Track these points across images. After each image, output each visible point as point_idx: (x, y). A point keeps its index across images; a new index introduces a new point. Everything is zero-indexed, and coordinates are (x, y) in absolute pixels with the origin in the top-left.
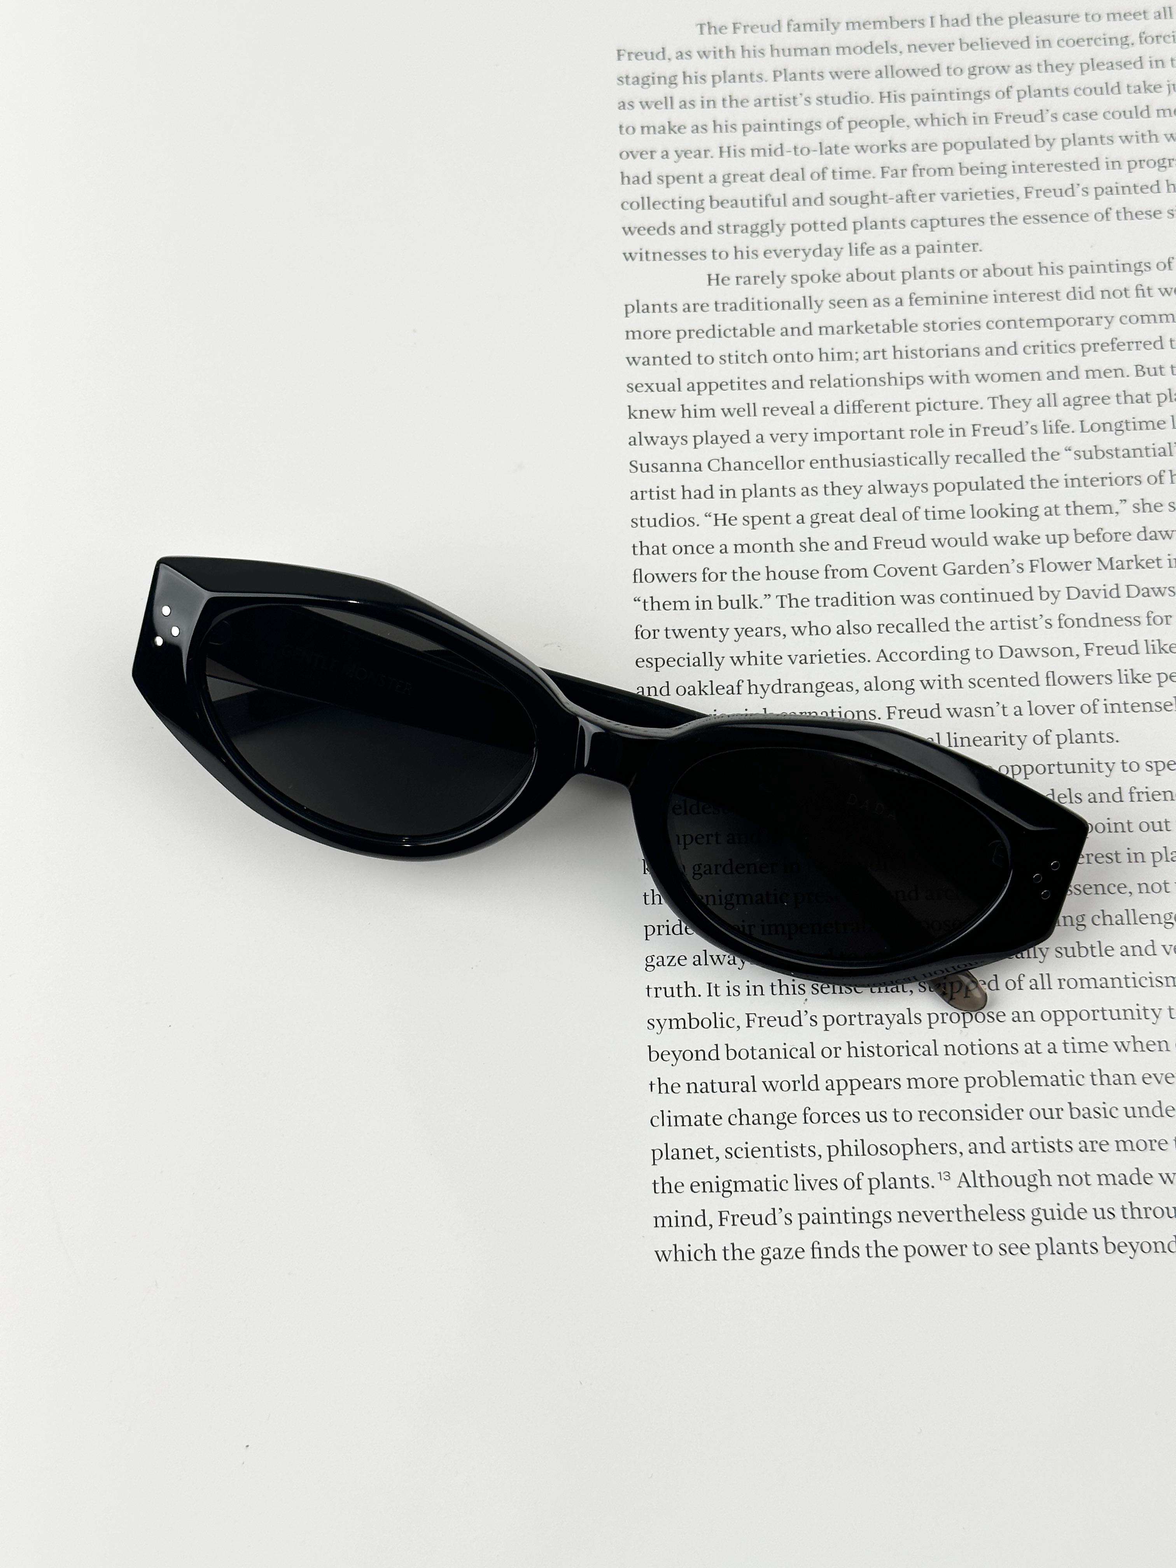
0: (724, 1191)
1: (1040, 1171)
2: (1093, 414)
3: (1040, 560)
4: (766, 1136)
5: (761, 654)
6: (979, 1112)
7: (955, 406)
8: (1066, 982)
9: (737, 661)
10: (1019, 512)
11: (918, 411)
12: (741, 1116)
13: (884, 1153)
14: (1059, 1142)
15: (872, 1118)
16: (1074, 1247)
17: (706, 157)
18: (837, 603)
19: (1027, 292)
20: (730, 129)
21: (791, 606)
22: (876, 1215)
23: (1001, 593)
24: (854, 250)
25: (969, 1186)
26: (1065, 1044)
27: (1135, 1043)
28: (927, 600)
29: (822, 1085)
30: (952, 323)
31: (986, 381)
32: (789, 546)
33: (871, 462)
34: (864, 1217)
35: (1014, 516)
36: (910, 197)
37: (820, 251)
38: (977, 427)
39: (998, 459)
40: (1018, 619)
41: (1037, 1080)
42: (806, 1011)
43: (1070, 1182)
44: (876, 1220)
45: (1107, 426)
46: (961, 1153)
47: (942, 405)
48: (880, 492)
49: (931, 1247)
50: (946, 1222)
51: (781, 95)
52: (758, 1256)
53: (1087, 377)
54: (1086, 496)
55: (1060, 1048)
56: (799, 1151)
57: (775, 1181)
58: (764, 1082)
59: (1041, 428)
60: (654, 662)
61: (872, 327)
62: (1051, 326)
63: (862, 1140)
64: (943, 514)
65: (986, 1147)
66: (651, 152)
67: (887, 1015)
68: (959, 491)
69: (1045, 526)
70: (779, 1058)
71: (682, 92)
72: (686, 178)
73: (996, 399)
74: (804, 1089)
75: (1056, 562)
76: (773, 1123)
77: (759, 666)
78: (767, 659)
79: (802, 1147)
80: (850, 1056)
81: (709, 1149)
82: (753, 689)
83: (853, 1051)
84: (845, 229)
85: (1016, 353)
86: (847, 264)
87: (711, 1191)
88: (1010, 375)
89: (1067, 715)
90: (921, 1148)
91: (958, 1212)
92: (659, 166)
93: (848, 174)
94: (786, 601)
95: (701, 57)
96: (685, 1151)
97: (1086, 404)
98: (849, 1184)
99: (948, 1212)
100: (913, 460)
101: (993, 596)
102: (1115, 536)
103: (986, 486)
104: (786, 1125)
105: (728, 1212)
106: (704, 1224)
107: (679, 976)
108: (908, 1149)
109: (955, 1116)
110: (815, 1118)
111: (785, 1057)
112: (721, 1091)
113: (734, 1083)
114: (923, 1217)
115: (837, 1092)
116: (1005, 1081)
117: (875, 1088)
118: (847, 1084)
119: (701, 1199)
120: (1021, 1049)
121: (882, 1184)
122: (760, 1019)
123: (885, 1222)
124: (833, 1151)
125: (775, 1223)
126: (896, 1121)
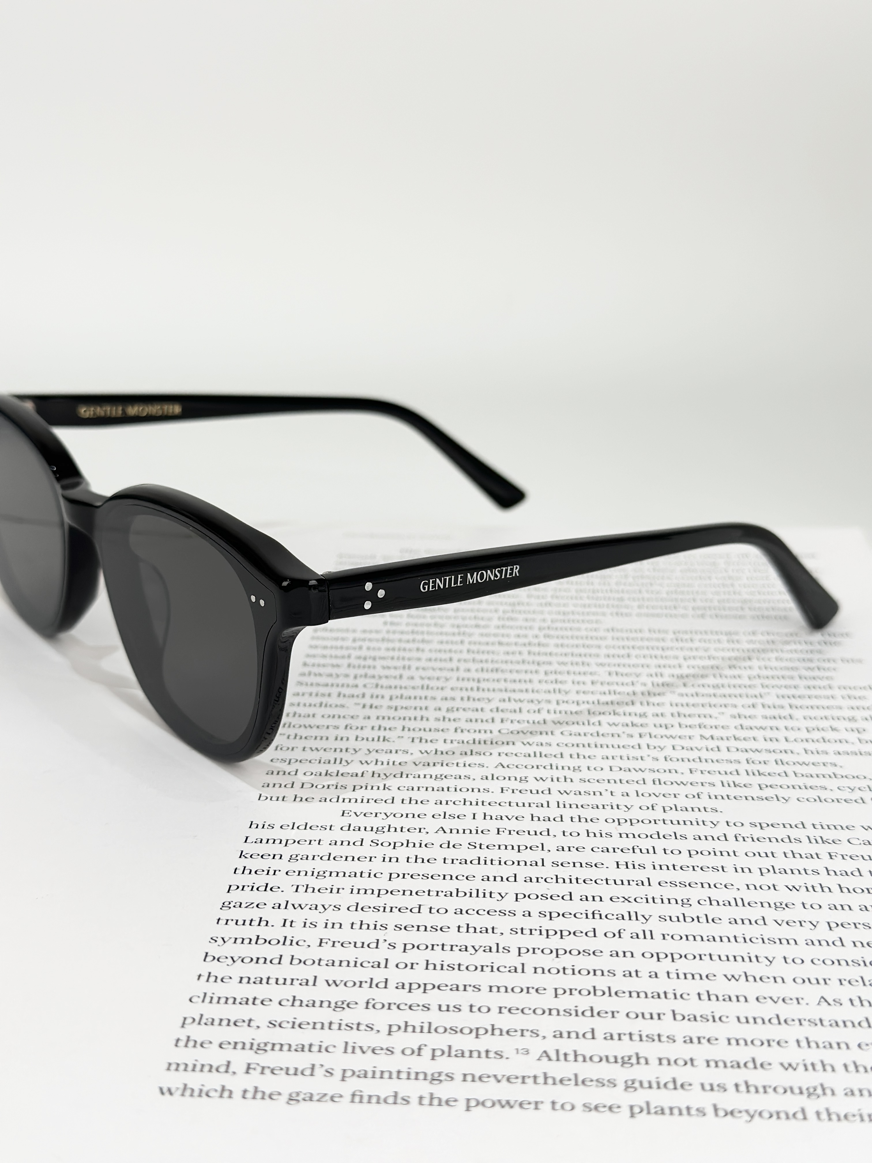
0: (258, 1049)
2: (694, 680)
3: (649, 734)
4: (319, 1015)
5: (388, 761)
6: (567, 1011)
7: (578, 673)
8: (670, 936)
9: (364, 763)
10: (629, 713)
11: (545, 674)
12: (294, 1000)
13: (453, 1032)
14: (659, 1036)
15: (444, 1008)
16: (676, 1111)
18: (463, 742)
19: (639, 637)
21: (420, 742)
22: (436, 1075)
23: (613, 745)
24: (501, 619)
25: (550, 1059)
26: (668, 973)
27: (746, 977)
28: (545, 744)
29: (391, 985)
30: (578, 646)
31: (603, 666)
33: (504, 690)
34: (421, 1076)
35: (625, 715)
37: (476, 618)
38: (595, 682)
39: (613, 694)
40: (628, 756)
41: (636, 994)
42: (385, 940)
43: (672, 1064)
44: (435, 1079)
45: (707, 686)
46: (544, 1037)
47: (566, 673)
48: (509, 702)
49: (499, 1101)
50: (519, 1084)
52: (285, 1098)
53: (688, 668)
54: (689, 711)
55: (662, 975)
56: (355, 1027)
57: (321, 1046)
58: (327, 981)
59: (650, 683)
60: (287, 760)
61: (512, 644)
62: (659, 649)
63: (430, 1023)
64: (564, 713)
65: (573, 1035)
67: (473, 947)
68: (578, 704)
69: (653, 720)
70: (348, 966)
73: (612, 673)
74: (371, 987)
75: (662, 735)
76: (329, 1006)
77: (385, 766)
78: (392, 763)
79: (359, 1024)
80: (427, 968)
81: (250, 1020)
82: (376, 776)
83: (431, 967)
84: (497, 613)
85: (630, 657)
86: (495, 623)
87: (243, 1049)
88: (624, 665)
89: (673, 799)
90: (497, 1032)
91: (535, 1077)
94: (417, 740)
96: (221, 1020)
97: (688, 676)
98: (408, 1052)
99: (523, 1077)
102: (715, 727)
103: (601, 703)
104: (344, 1008)
105: (258, 1064)
106: (227, 1072)
107: (255, 914)
108: (482, 1031)
109: (539, 1012)
110: (378, 1006)
111: (355, 966)
112: (277, 983)
113: (292, 980)
114: (492, 1079)
115: (408, 990)
116: (599, 993)
117: (451, 990)
118: (419, 986)
119: (229, 1054)
120: (619, 974)
121: (446, 1054)
122: (334, 942)
123: (446, 1080)
124: (394, 1028)
125: (312, 1075)
126: (471, 1011)
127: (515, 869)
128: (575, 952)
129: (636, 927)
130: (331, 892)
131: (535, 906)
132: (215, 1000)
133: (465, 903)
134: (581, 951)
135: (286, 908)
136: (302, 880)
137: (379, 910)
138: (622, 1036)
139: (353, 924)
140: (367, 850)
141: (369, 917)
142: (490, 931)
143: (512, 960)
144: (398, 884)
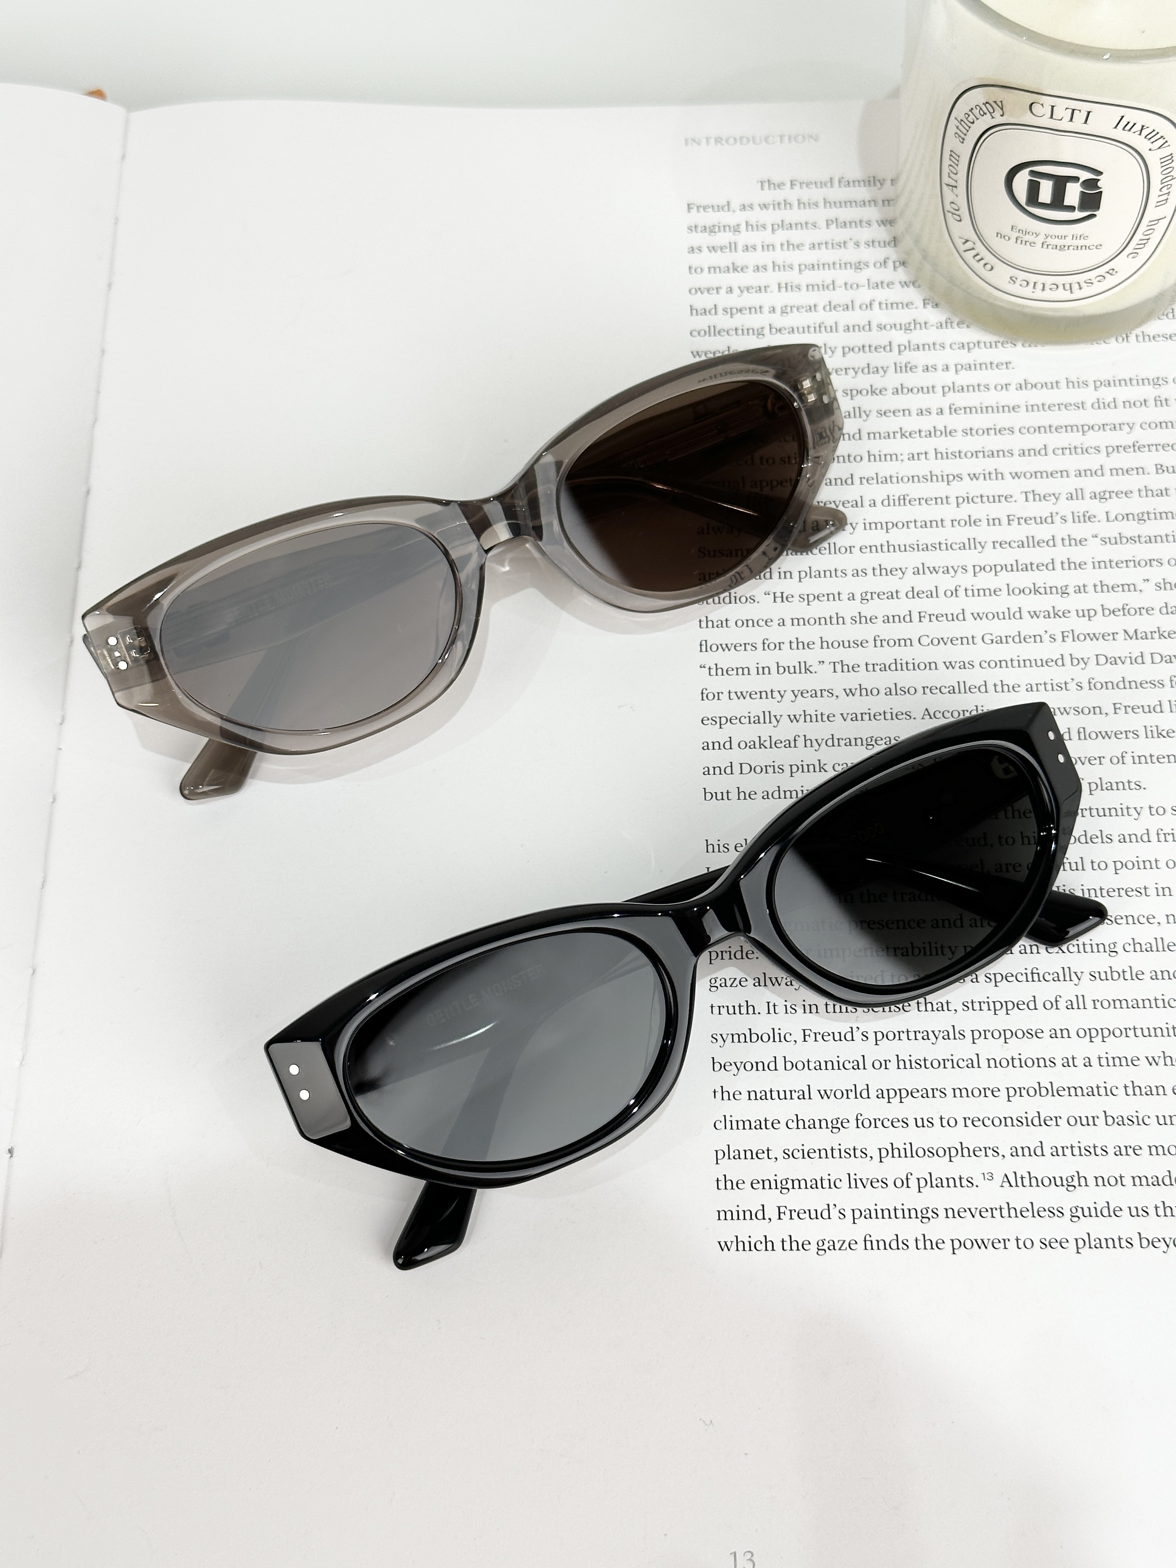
0: (782, 1188)
1: (1078, 1173)
2: (1116, 506)
3: (1071, 632)
4: (821, 1139)
5: (816, 713)
6: (1019, 1119)
7: (991, 499)
8: (1099, 1003)
9: (793, 719)
10: (1050, 590)
11: (958, 504)
12: (798, 1121)
13: (931, 1155)
14: (1095, 1147)
15: (920, 1124)
16: (1110, 1242)
17: (766, 291)
18: (885, 668)
19: (1056, 402)
20: (786, 268)
21: (843, 671)
22: (924, 1211)
23: (1035, 660)
24: (899, 369)
25: (1011, 1186)
26: (1099, 1058)
27: (1165, 1058)
28: (967, 665)
29: (873, 1094)
30: (988, 429)
31: (1019, 478)
32: (841, 620)
33: (916, 547)
34: (913, 1213)
35: (1046, 593)
36: (949, 325)
37: (869, 369)
38: (1011, 518)
39: (1031, 544)
40: (1051, 682)
41: (1074, 1091)
42: (858, 1028)
43: (1106, 1183)
44: (925, 1215)
45: (1131, 517)
46: (1003, 1156)
47: (980, 498)
48: (924, 573)
49: (976, 1240)
50: (989, 1219)
51: (832, 240)
52: (814, 1247)
53: (1111, 474)
54: (1112, 576)
55: (1095, 1062)
56: (852, 1153)
57: (829, 1180)
58: (819, 1091)
59: (1070, 518)
60: (718, 720)
61: (916, 433)
62: (1078, 431)
63: (911, 1144)
64: (981, 592)
65: (1026, 1150)
66: (717, 288)
67: (933, 1032)
68: (996, 572)
69: (1074, 602)
70: (833, 1069)
71: (745, 237)
72: (748, 310)
73: (1028, 494)
74: (856, 1098)
75: (1085, 633)
76: (827, 1128)
77: (814, 723)
78: (820, 717)
80: (899, 1068)
82: (808, 742)
83: (901, 1064)
84: (891, 350)
85: (1046, 455)
86: (892, 380)
87: (770, 1188)
88: (1041, 473)
89: (1098, 766)
90: (966, 1152)
91: (1001, 1209)
92: (724, 300)
93: (893, 305)
94: (838, 667)
95: (761, 209)
96: (745, 1151)
97: (1110, 497)
98: (899, 1183)
99: (992, 1209)
100: (954, 546)
101: (1028, 663)
102: (1139, 611)
103: (1020, 568)
104: (839, 1129)
105: (786, 1207)
106: (764, 1218)
107: (740, 995)
108: (953, 1152)
109: (997, 1122)
110: (867, 1123)
111: (839, 1068)
112: (779, 1098)
113: (791, 1091)
114: (968, 1214)
115: (887, 1101)
116: (1044, 1092)
117: (922, 1096)
118: (896, 1093)
119: (761, 1195)
120: (1059, 1062)
121: (929, 1184)
122: (815, 1034)
123: (933, 1217)
124: (883, 1153)
125: (829, 1218)
126: (942, 1126)
128: (1020, 1034)
129: (1070, 991)
132: (734, 1125)
134: (1025, 1032)
135: (765, 985)
139: (827, 1006)
142: (945, 1008)
143: (968, 1049)
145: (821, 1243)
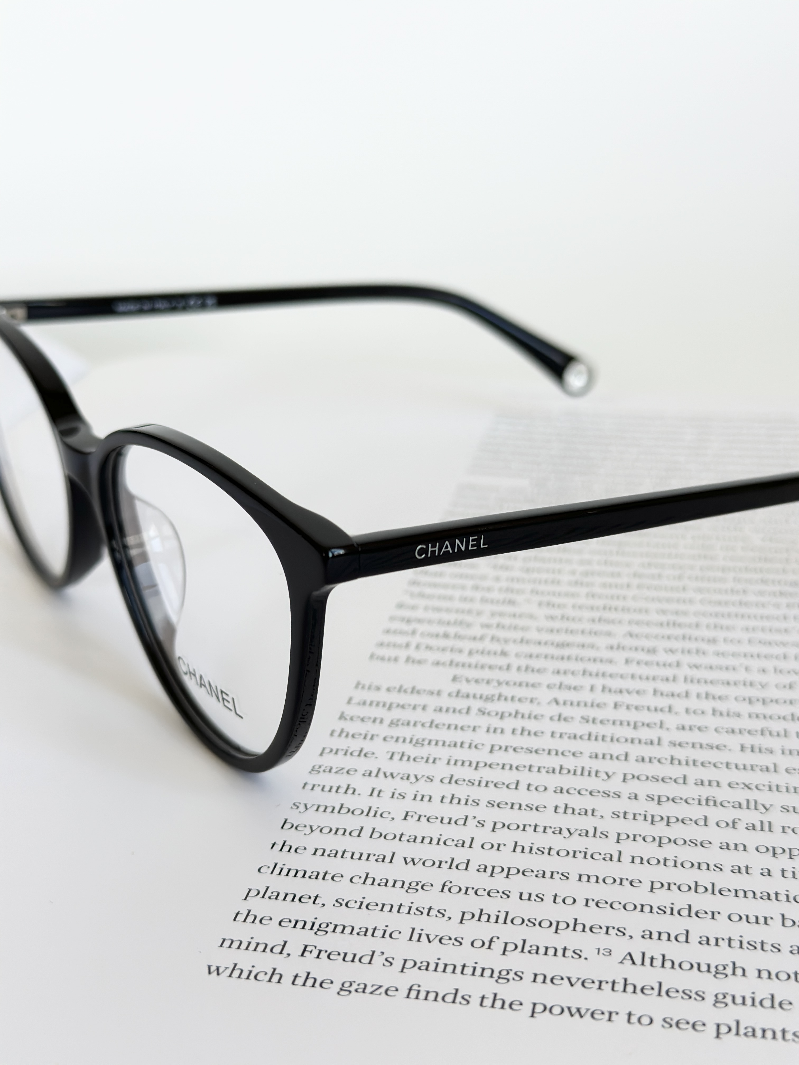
0: (318, 930)
1: (734, 964)
4: (390, 895)
6: (662, 908)
8: (791, 829)
9: (485, 626)
12: (367, 878)
13: (531, 925)
14: (762, 943)
15: (525, 896)
16: (769, 1033)
18: (593, 608)
21: (548, 607)
22: (504, 973)
23: (756, 616)
25: (634, 963)
26: (783, 871)
28: (681, 614)
29: (473, 866)
34: (487, 973)
41: (743, 893)
42: (475, 817)
43: (773, 977)
44: (503, 976)
46: (631, 937)
49: (569, 1009)
50: (594, 990)
52: (336, 986)
55: (776, 873)
56: (425, 911)
57: (385, 931)
58: (405, 859)
63: (507, 913)
65: (664, 937)
67: (568, 830)
68: (723, 571)
70: (430, 843)
74: (450, 868)
76: (402, 887)
77: (506, 630)
78: (514, 628)
79: (430, 909)
80: (514, 851)
81: (317, 897)
83: (519, 849)
87: (303, 928)
90: (579, 927)
94: (544, 604)
96: (287, 894)
98: (478, 944)
99: (600, 982)
104: (417, 890)
105: (316, 947)
106: (281, 953)
107: (343, 780)
108: (563, 926)
109: (630, 907)
110: (455, 890)
111: (438, 843)
112: (352, 857)
113: (369, 855)
114: (566, 981)
115: (489, 875)
116: (701, 889)
117: (537, 876)
118: (503, 870)
119: (288, 933)
120: (727, 868)
121: (520, 948)
122: (420, 817)
123: (514, 979)
124: (467, 916)
125: (370, 963)
126: (554, 902)
127: (628, 747)
128: (680, 842)
129: (754, 817)
130: (427, 761)
131: (643, 789)
132: (285, 872)
133: (566, 781)
134: (687, 841)
135: (377, 776)
136: (399, 748)
137: (473, 784)
138: (720, 942)
139: (443, 797)
140: (473, 719)
141: (462, 792)
142: (590, 813)
143: (609, 846)
144: (499, 757)
145: (347, 985)
